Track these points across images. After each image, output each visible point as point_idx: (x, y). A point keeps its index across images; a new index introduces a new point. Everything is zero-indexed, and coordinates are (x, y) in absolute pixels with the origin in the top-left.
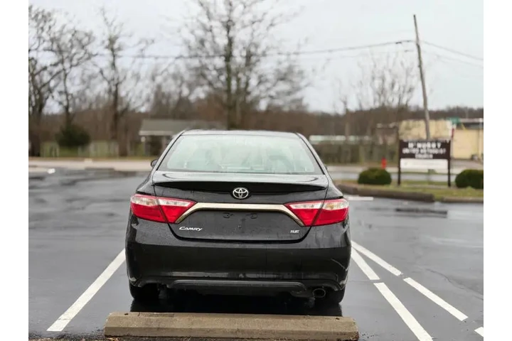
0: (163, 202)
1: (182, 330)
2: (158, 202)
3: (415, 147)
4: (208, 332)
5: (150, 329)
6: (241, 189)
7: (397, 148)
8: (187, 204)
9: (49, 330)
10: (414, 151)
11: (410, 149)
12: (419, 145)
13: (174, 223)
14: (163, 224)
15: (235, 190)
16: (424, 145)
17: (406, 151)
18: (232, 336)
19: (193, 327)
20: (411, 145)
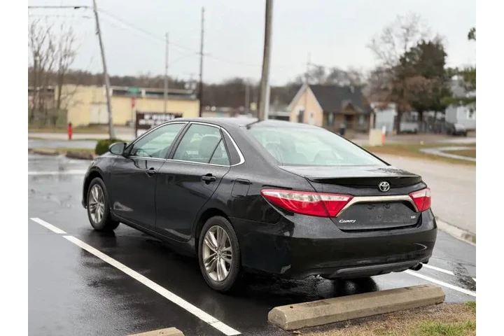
0: (325, 198)
1: (342, 315)
2: (320, 197)
3: (151, 118)
4: (360, 313)
5: (320, 318)
6: (385, 183)
7: (134, 119)
8: (346, 199)
9: (240, 333)
10: (150, 122)
11: (146, 120)
12: (155, 117)
13: (335, 217)
14: (326, 219)
15: (381, 184)
16: (159, 117)
17: (142, 122)
18: (376, 313)
19: (350, 310)
20: (147, 117)
